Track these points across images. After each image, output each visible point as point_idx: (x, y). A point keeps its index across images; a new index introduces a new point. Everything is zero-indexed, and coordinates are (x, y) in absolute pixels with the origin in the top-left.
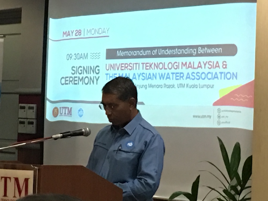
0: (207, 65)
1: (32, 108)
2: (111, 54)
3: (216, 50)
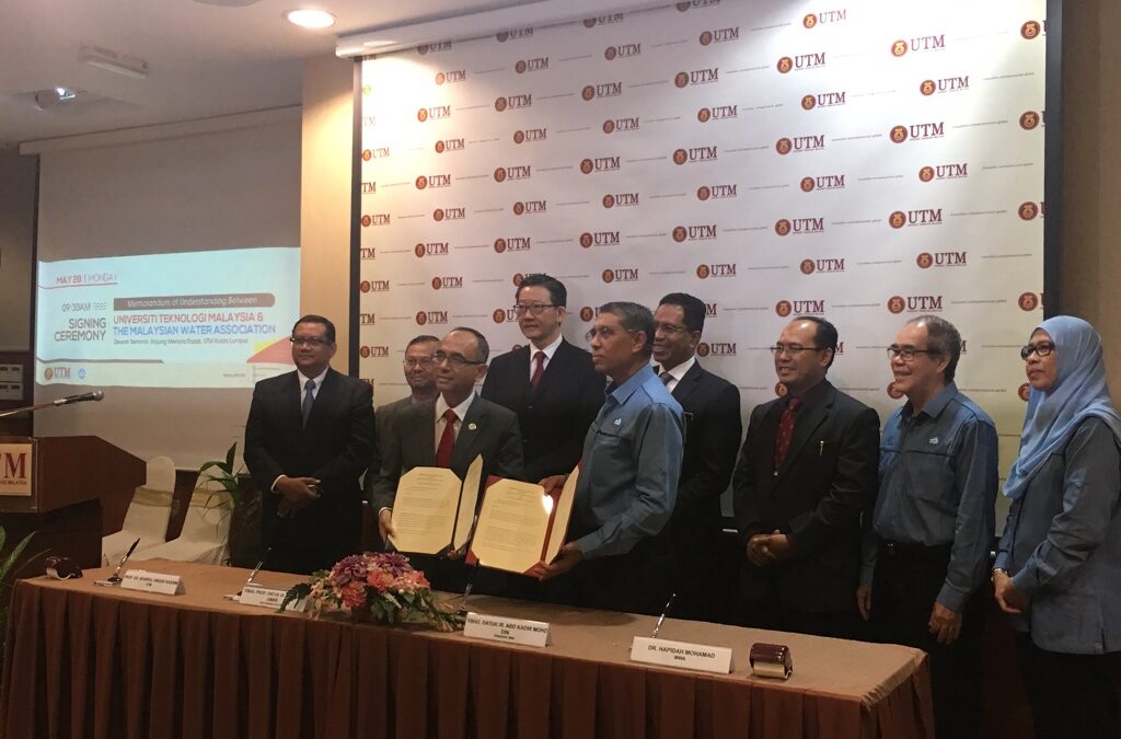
0: (240, 318)
1: (18, 369)
2: (120, 304)
3: (249, 301)
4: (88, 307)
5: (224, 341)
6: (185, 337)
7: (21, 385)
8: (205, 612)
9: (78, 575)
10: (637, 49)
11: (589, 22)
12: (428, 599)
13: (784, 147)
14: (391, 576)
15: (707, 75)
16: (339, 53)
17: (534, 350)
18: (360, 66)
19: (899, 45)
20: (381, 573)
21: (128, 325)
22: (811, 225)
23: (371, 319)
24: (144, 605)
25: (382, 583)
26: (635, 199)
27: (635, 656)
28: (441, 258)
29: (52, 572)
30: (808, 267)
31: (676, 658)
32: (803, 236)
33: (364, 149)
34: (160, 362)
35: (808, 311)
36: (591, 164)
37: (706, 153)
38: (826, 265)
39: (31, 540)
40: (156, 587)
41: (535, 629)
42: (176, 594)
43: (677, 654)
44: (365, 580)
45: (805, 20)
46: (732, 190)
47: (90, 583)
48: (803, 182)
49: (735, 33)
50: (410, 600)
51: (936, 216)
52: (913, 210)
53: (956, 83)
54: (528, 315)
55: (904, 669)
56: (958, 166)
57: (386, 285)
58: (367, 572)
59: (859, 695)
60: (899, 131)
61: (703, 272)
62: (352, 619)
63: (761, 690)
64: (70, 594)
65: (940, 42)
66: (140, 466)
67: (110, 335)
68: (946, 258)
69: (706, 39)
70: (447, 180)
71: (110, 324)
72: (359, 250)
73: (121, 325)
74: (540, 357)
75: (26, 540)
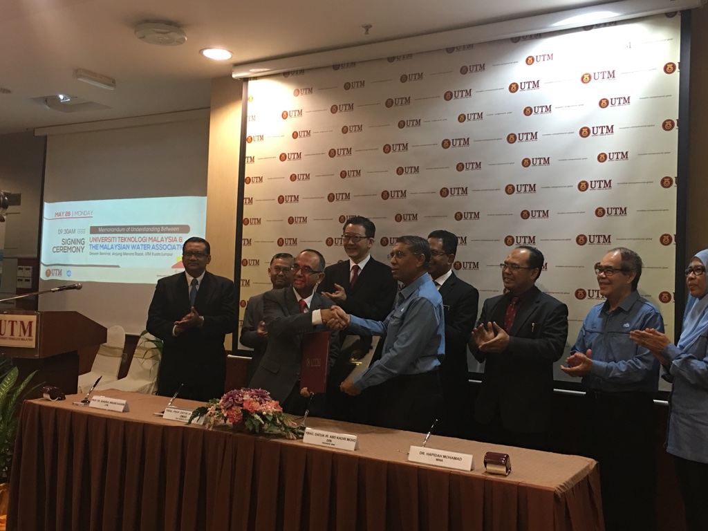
0: (168, 240)
1: (29, 269)
2: (94, 230)
3: (174, 229)
4: (74, 231)
5: (158, 254)
6: (134, 251)
7: (30, 279)
8: (141, 423)
9: (63, 398)
10: (421, 76)
11: (391, 59)
12: (281, 419)
13: (512, 139)
14: (258, 403)
15: (464, 93)
16: (234, 76)
17: (352, 264)
18: (247, 85)
19: (586, 76)
20: (252, 401)
21: (98, 243)
22: (528, 188)
23: (249, 242)
24: (104, 418)
25: (252, 408)
26: (417, 170)
27: (410, 458)
28: (295, 204)
29: (47, 396)
30: (525, 215)
31: (437, 460)
32: (522, 195)
33: (247, 136)
34: (118, 266)
35: (525, 242)
36: (390, 147)
37: (462, 142)
38: (537, 214)
39: (34, 376)
40: (111, 407)
41: (348, 440)
42: (124, 411)
43: (438, 458)
44: (241, 405)
45: (527, 60)
46: (479, 165)
47: (70, 403)
48: (523, 161)
49: (482, 67)
50: (270, 419)
51: (608, 184)
52: (593, 180)
53: (622, 101)
54: (351, 242)
55: (582, 471)
56: (622, 153)
57: (259, 221)
58: (243, 400)
59: (553, 487)
60: (585, 130)
61: (459, 217)
62: (233, 430)
63: (491, 482)
64: (57, 410)
65: (612, 75)
66: (104, 331)
67: (87, 248)
68: (614, 211)
69: (464, 71)
70: (299, 156)
71: (87, 242)
72: (243, 198)
73: (94, 243)
74: (356, 268)
75: (31, 376)
